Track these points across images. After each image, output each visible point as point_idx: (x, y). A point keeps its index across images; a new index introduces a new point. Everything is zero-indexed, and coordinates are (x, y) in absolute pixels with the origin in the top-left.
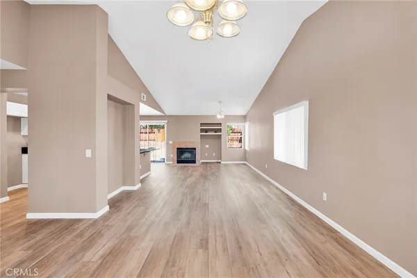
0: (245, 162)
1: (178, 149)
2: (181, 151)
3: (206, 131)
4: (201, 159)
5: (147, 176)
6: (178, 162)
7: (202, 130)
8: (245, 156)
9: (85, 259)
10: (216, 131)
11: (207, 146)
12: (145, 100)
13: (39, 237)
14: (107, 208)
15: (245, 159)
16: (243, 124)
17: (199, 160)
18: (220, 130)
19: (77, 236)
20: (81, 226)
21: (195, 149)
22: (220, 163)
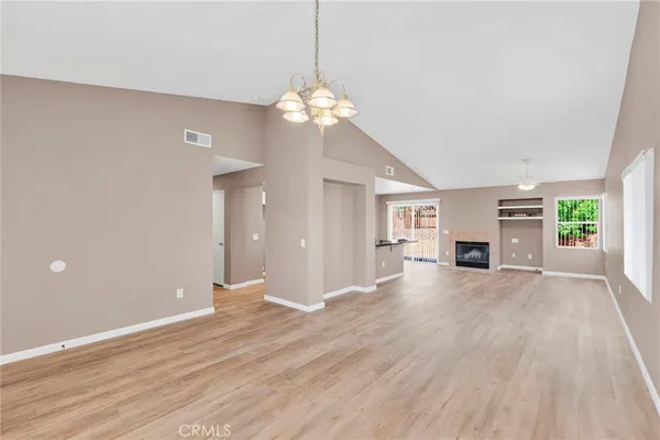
0: (603, 278)
1: (457, 242)
2: (463, 247)
3: (511, 213)
4: (502, 263)
5: (397, 279)
6: (459, 264)
7: (501, 212)
8: (603, 264)
9: (276, 342)
10: (530, 213)
11: (515, 241)
12: (392, 174)
13: (263, 315)
14: (322, 305)
15: (603, 271)
17: (495, 264)
18: (539, 211)
19: (283, 323)
20: (293, 315)
21: (487, 244)
22: (540, 273)
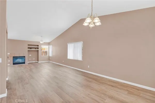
1: (13, 57)
2: (15, 58)
3: (31, 48)
6: (14, 64)
7: (29, 48)
8: (49, 59)
15: (49, 60)
16: (48, 46)
17: (27, 62)
18: (38, 48)
21: (25, 57)
